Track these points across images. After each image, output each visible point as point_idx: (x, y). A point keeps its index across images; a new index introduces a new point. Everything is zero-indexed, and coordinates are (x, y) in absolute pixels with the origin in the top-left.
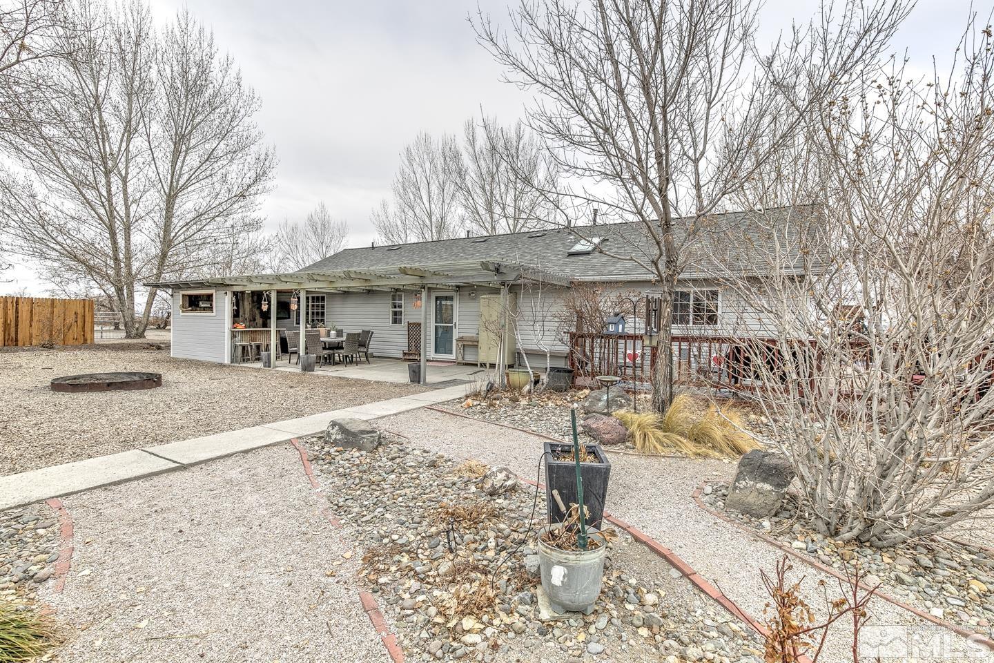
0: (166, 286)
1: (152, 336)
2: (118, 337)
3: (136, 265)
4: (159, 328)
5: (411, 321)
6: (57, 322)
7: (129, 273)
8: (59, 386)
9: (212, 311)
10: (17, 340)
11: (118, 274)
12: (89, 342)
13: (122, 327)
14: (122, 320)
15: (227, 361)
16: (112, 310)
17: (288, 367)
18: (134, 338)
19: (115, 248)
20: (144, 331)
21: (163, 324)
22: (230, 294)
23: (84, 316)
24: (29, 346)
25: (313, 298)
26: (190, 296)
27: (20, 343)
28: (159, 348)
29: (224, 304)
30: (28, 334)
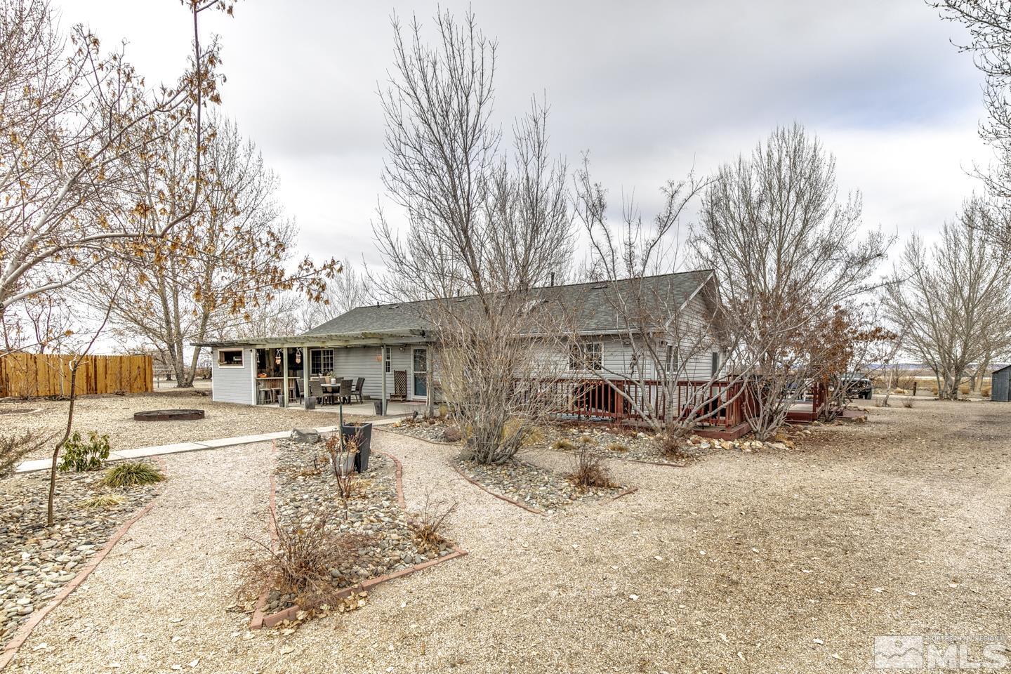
0: (207, 345)
1: (199, 385)
2: (171, 386)
3: (183, 326)
4: (205, 378)
5: (397, 370)
6: (125, 373)
7: (179, 333)
8: (139, 417)
9: (242, 364)
10: (96, 390)
11: (170, 334)
12: (149, 390)
13: (174, 378)
14: (174, 372)
15: (253, 403)
16: (164, 363)
17: (298, 407)
18: (184, 387)
19: (167, 313)
20: (192, 381)
21: (207, 376)
22: (254, 351)
23: (145, 369)
24: (105, 393)
25: (324, 351)
26: (225, 353)
27: (99, 392)
28: (204, 395)
29: (250, 359)
30: (103, 385)
